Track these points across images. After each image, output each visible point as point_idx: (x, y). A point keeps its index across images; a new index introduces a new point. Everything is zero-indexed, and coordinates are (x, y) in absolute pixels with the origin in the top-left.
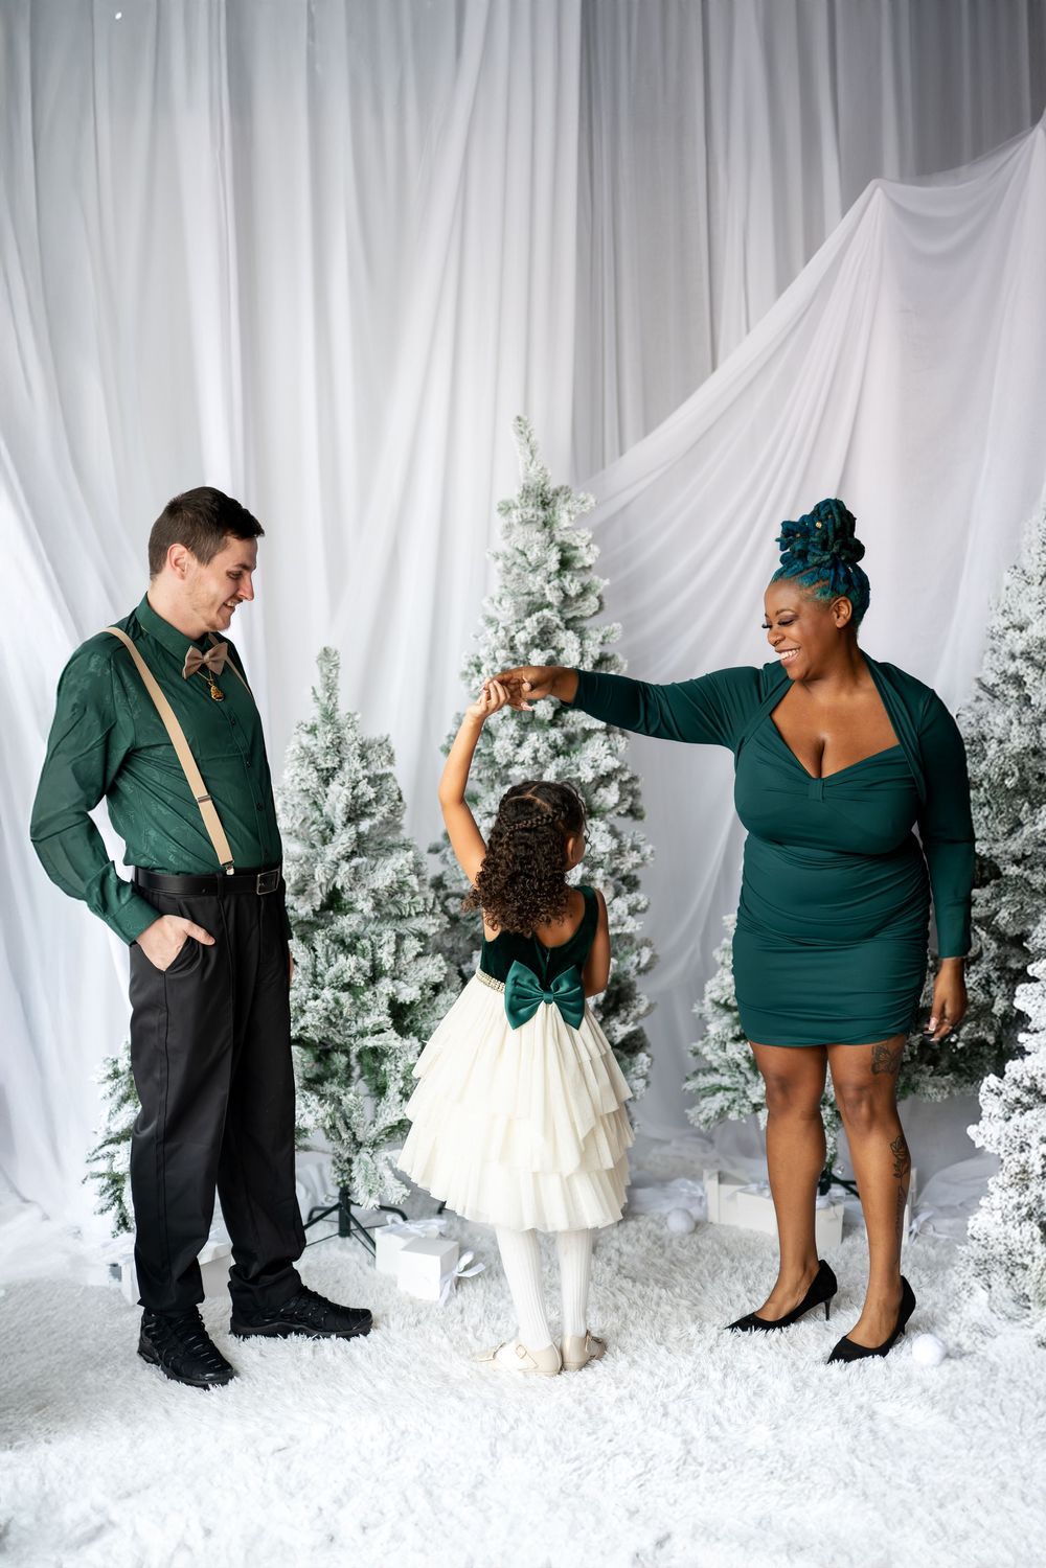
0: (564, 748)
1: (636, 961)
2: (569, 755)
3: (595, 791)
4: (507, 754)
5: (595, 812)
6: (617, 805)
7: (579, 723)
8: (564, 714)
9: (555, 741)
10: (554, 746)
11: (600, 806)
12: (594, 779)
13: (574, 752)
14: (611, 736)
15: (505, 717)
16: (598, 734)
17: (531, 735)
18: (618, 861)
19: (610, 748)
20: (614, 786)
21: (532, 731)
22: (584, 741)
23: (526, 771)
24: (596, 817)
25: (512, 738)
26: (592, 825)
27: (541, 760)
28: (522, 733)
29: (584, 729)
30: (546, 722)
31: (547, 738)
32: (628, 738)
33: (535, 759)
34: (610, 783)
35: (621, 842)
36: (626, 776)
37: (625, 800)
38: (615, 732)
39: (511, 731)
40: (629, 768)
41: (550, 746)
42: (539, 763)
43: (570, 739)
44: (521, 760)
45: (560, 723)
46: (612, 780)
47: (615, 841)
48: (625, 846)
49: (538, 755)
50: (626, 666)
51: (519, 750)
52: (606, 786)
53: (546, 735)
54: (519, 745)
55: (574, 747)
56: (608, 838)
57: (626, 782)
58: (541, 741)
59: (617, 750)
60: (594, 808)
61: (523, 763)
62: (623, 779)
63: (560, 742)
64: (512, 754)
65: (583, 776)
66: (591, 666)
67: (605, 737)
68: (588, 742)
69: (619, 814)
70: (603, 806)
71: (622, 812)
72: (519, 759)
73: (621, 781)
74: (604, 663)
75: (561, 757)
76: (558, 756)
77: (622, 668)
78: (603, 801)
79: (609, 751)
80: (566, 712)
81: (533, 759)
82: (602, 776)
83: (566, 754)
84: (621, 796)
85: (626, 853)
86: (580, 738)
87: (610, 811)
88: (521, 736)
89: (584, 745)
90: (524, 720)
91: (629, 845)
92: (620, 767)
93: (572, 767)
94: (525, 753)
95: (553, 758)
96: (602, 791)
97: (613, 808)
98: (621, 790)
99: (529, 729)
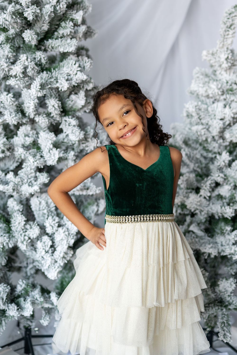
0: (47, 66)
1: (96, 209)
2: (50, 71)
3: (69, 96)
4: (3, 70)
5: (69, 111)
6: (83, 107)
7: (56, 48)
8: (45, 41)
9: (40, 60)
10: (39, 64)
11: (72, 107)
12: (68, 88)
13: (54, 69)
14: (80, 58)
15: (2, 42)
16: (71, 56)
17: (22, 56)
18: (84, 145)
19: (80, 66)
20: (82, 94)
21: (23, 53)
22: (61, 61)
23: (19, 82)
24: (69, 115)
25: (8, 58)
26: (66, 121)
27: (30, 74)
28: (15, 54)
29: (60, 52)
30: (33, 46)
31: (35, 58)
32: (92, 59)
33: (24, 73)
34: (79, 91)
35: (86, 132)
36: (90, 86)
37: (89, 103)
38: (82, 55)
39: (6, 53)
40: (92, 81)
41: (36, 64)
42: (29, 76)
43: (52, 60)
44: (14, 74)
45: (43, 48)
46: (80, 89)
47: (83, 133)
48: (89, 135)
49: (28, 70)
50: (90, 9)
51: (12, 67)
52: (76, 94)
53: (34, 56)
54: (13, 63)
55: (54, 65)
56: (77, 130)
57: (90, 90)
58: (29, 60)
59: (84, 67)
60: (68, 108)
61: (16, 76)
62: (89, 89)
63: (43, 61)
64: (7, 69)
65: (60, 86)
66: (65, 6)
67: (76, 58)
68: (65, 61)
69: (85, 112)
70: (74, 107)
71: (87, 111)
72: (13, 73)
73: (87, 89)
74: (75, 6)
75: (45, 72)
76: (43, 72)
77: (88, 10)
78: (74, 104)
79: (79, 69)
80: (47, 40)
81: (23, 73)
82: (74, 86)
83: (48, 70)
84: (86, 100)
85: (90, 140)
86: (58, 59)
87: (79, 110)
88: (14, 56)
89: (61, 64)
90: (17, 45)
91: (92, 134)
92: (86, 80)
93: (52, 80)
94: (17, 69)
95: (39, 73)
96: (73, 97)
97: (81, 109)
98: (86, 96)
99: (21, 52)
